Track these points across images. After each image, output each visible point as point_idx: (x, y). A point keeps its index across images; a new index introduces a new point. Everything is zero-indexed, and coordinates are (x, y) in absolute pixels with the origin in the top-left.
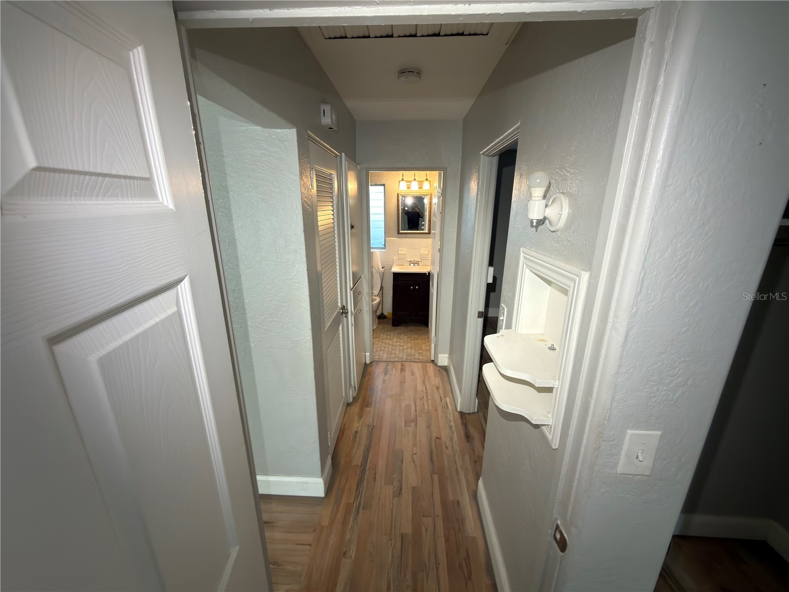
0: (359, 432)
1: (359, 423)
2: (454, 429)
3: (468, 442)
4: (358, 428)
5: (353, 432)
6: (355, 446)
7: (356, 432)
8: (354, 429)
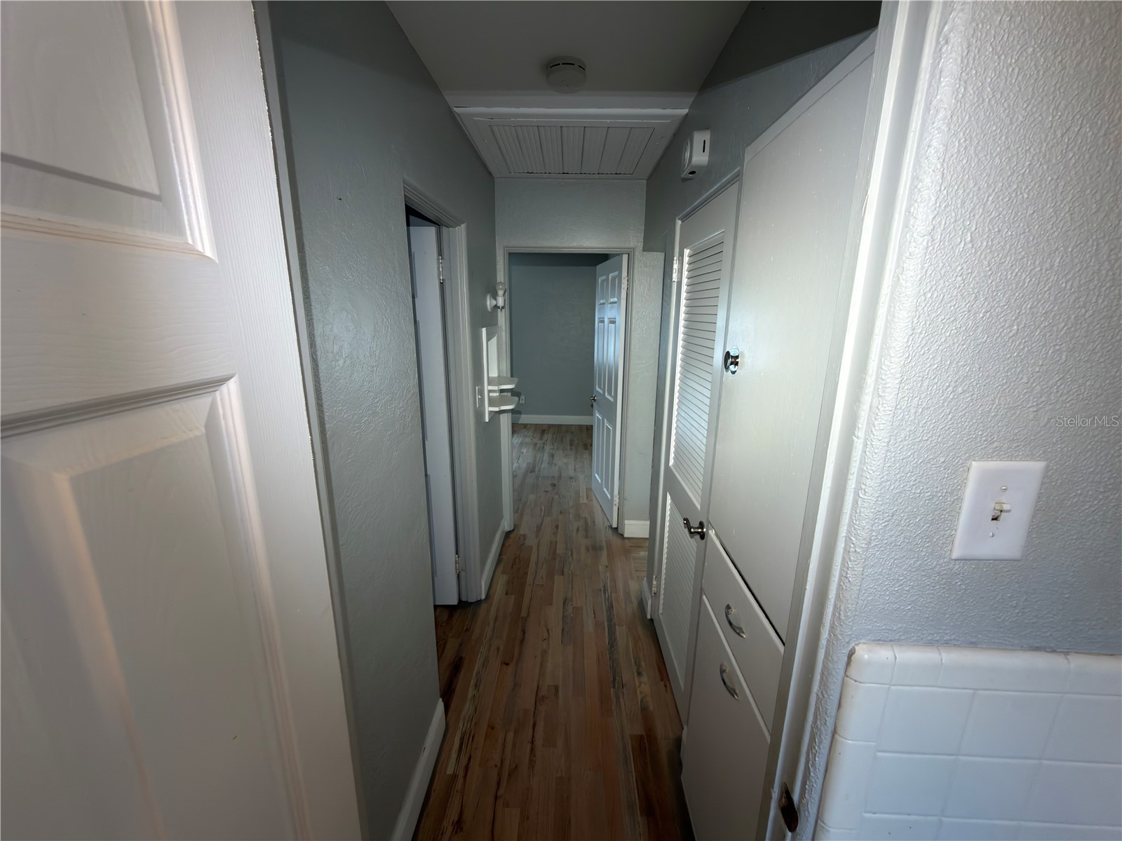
0: (636, 674)
1: (641, 693)
2: (473, 682)
3: (461, 658)
4: (640, 683)
5: (644, 674)
6: (633, 650)
7: (639, 674)
8: (644, 679)
